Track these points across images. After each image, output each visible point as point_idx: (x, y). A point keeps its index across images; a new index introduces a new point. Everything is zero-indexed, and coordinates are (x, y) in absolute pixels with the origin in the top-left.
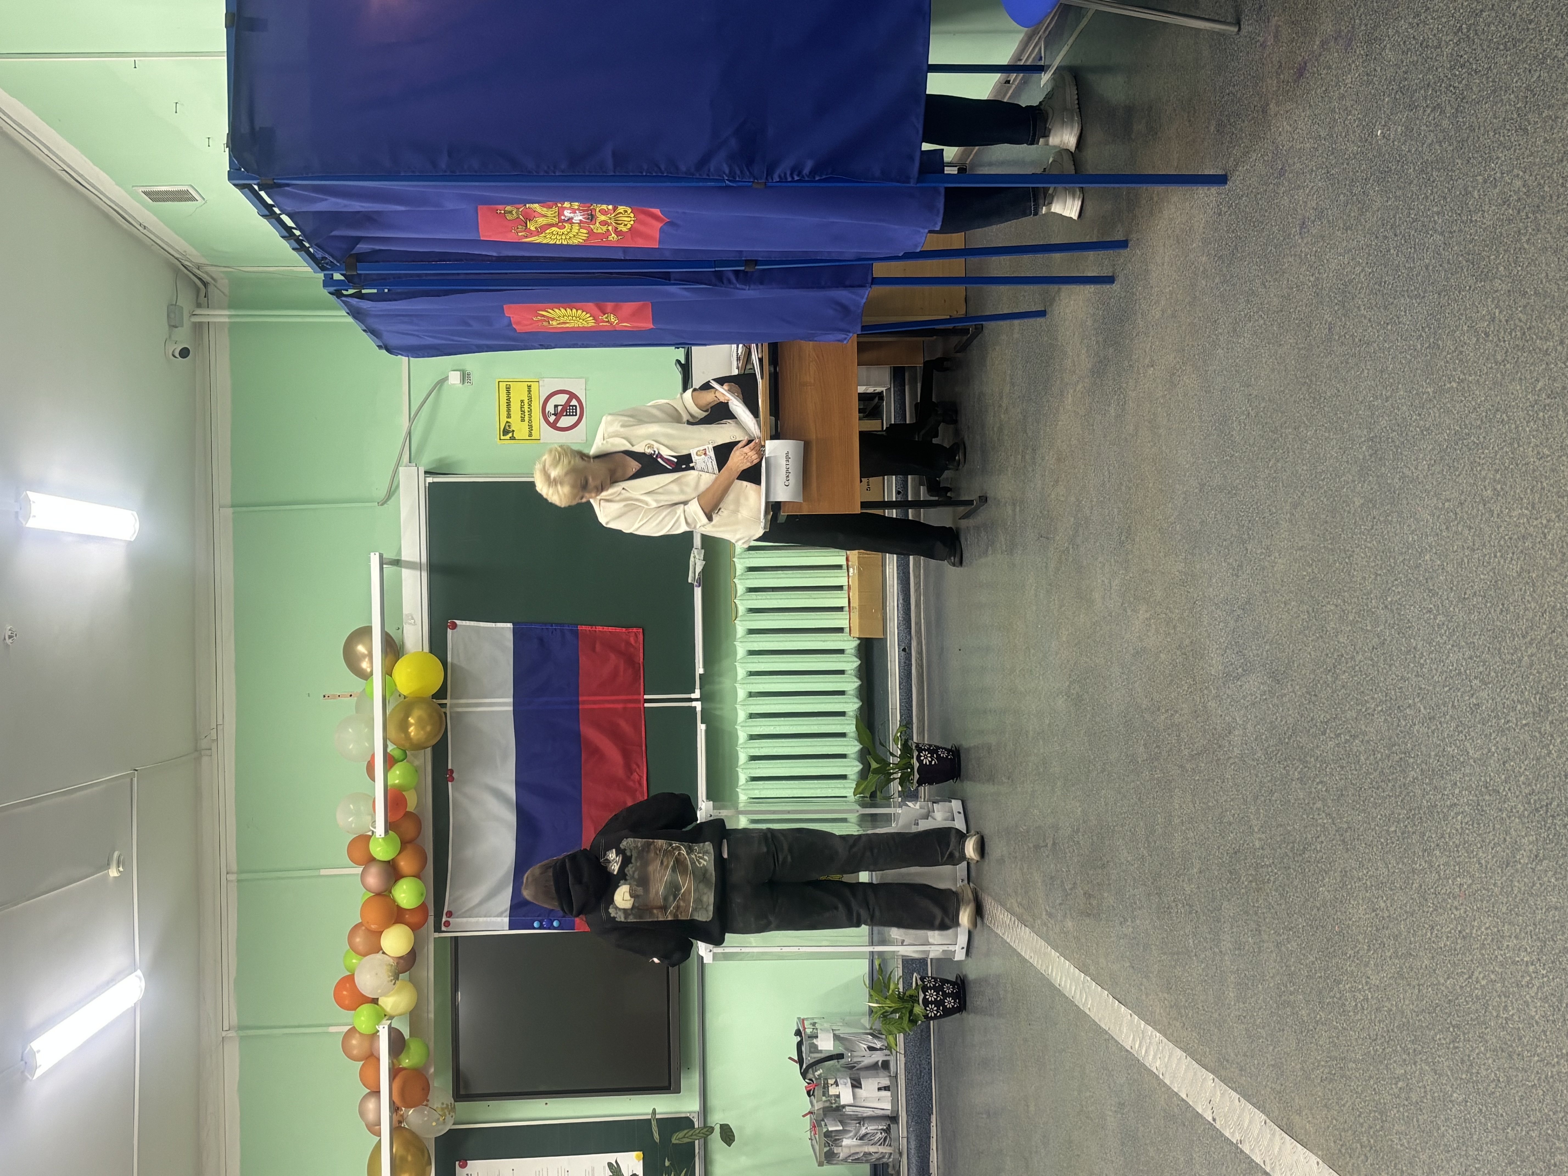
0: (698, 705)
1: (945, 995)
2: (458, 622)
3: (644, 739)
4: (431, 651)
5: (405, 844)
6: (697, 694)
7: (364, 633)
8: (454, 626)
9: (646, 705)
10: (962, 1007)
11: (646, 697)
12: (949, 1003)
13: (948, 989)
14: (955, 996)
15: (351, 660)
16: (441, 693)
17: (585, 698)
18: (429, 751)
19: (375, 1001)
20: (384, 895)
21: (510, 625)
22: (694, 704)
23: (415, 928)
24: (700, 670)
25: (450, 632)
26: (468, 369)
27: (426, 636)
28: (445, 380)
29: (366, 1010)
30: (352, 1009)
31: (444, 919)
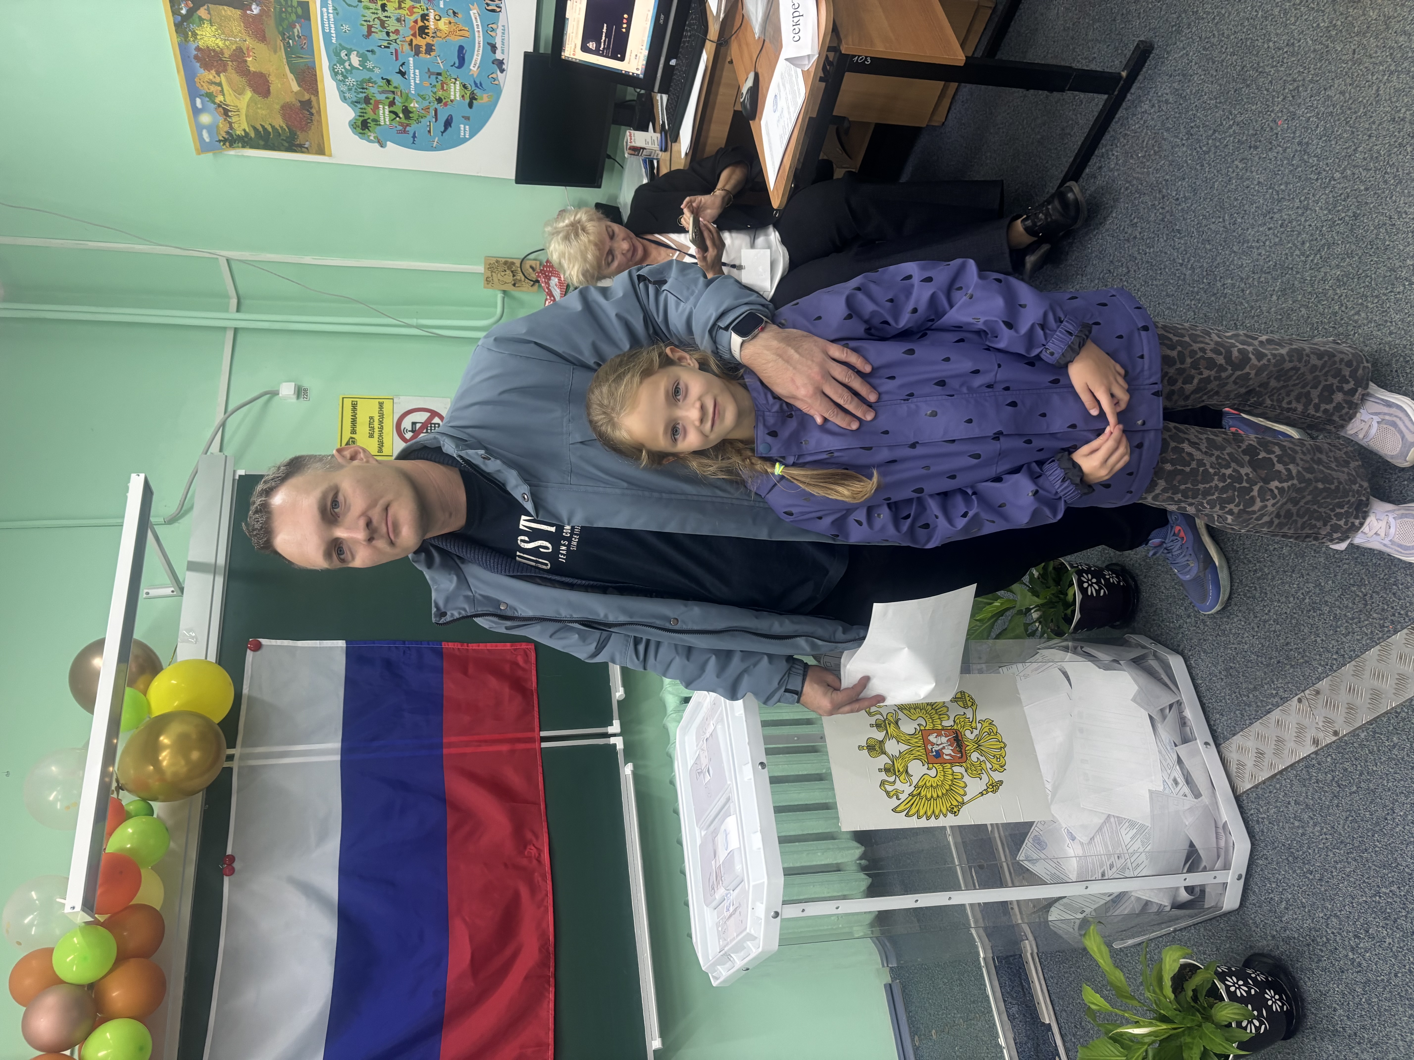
0: (618, 742)
2: (264, 641)
3: (541, 793)
5: (126, 955)
6: (615, 727)
7: (102, 644)
8: (258, 647)
9: (544, 745)
11: (543, 734)
15: (81, 684)
17: (454, 739)
20: (62, 1052)
21: (341, 644)
22: (613, 740)
24: (619, 693)
25: (250, 654)
26: (306, 384)
27: (212, 657)
28: (275, 393)
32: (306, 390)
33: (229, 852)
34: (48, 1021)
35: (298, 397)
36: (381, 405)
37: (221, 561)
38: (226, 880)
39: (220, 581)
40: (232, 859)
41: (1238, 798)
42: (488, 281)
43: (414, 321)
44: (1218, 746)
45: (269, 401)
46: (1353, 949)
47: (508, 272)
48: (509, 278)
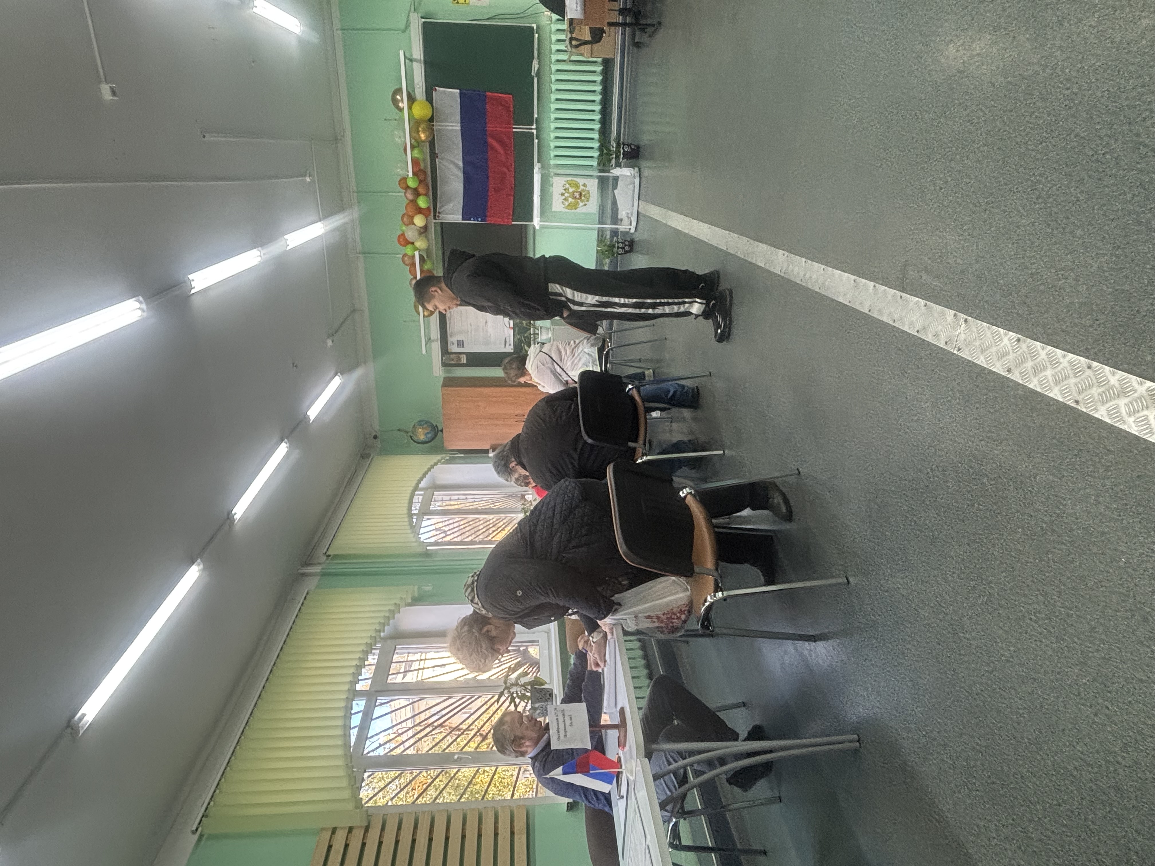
0: (535, 131)
1: (626, 245)
2: (437, 88)
3: (513, 145)
4: (427, 100)
5: (420, 182)
6: (534, 127)
7: (399, 91)
8: (436, 90)
9: (514, 130)
10: (631, 251)
11: (514, 126)
12: (627, 248)
13: (627, 243)
14: (629, 246)
15: (395, 102)
16: (431, 120)
17: (489, 125)
18: (428, 144)
19: (413, 243)
20: (414, 202)
21: (458, 91)
22: (533, 131)
23: (427, 216)
24: (536, 116)
25: (434, 92)
27: (425, 94)
29: (410, 247)
30: (405, 246)
31: (437, 214)
33: (436, 154)
34: (410, 196)
37: (422, 58)
38: (437, 160)
39: (422, 66)
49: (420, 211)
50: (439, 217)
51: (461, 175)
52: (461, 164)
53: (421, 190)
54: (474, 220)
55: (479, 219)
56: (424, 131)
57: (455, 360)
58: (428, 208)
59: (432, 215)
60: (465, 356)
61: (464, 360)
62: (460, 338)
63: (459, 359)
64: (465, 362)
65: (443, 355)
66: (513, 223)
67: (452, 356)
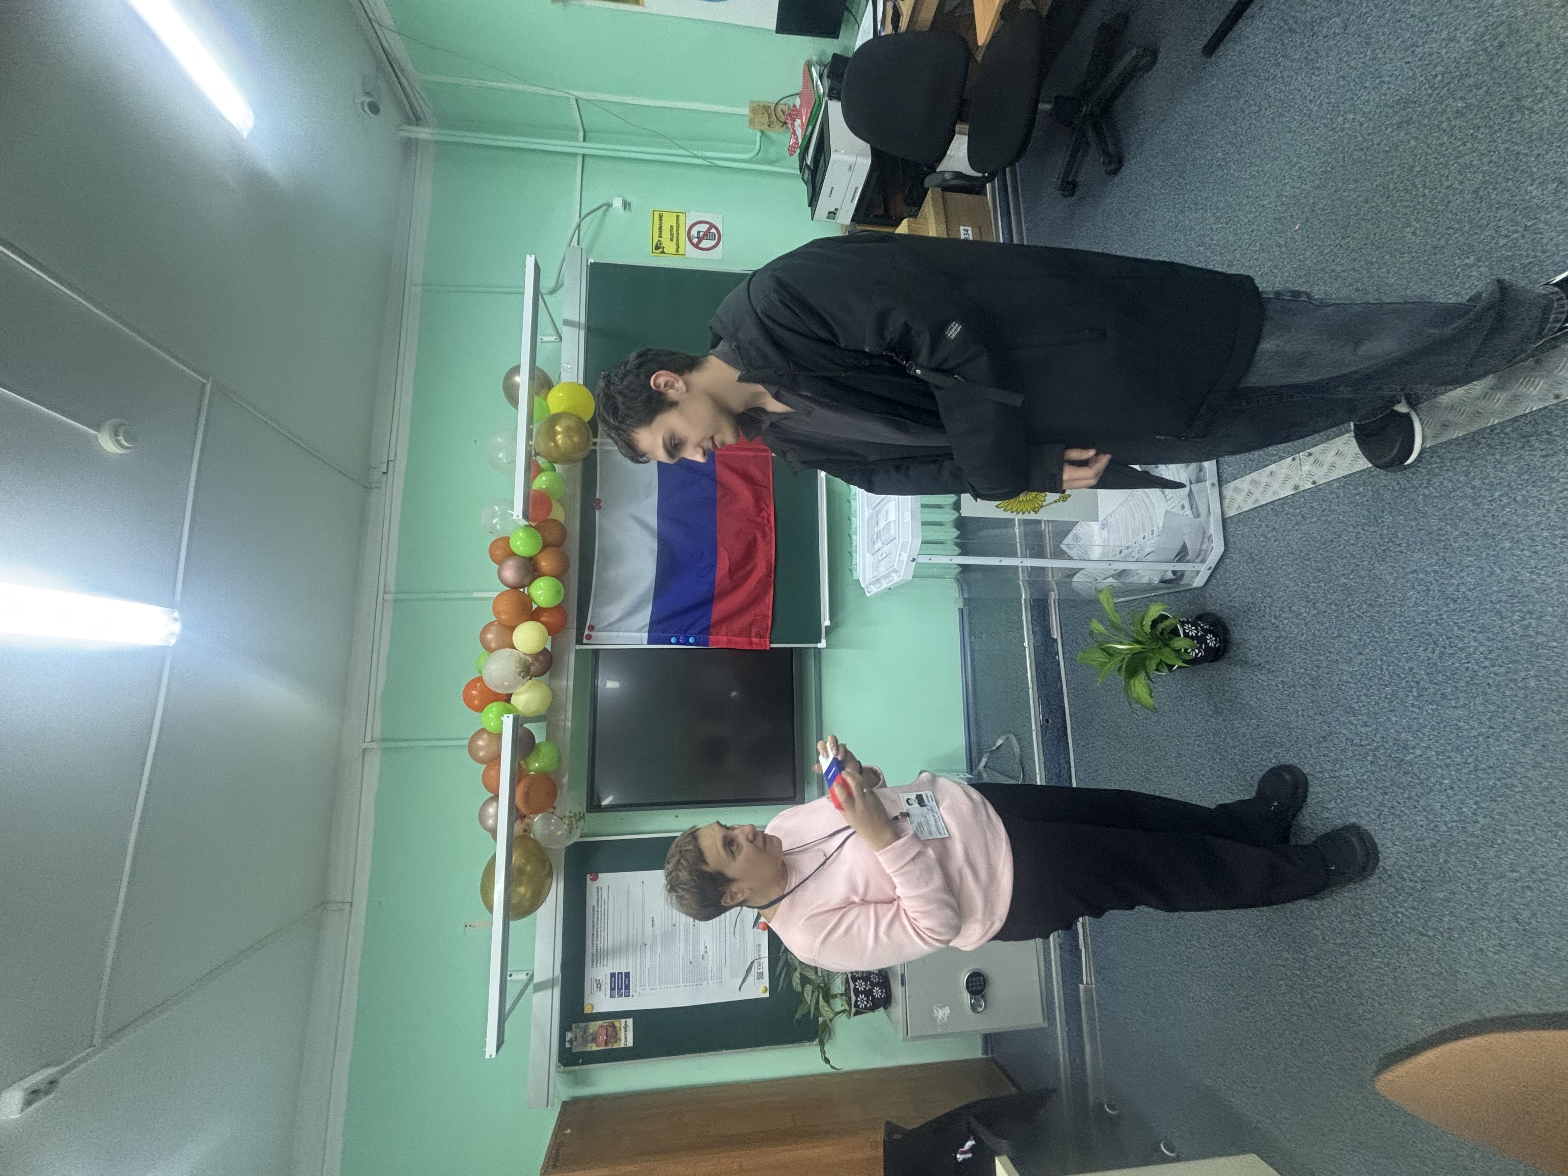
1: (1204, 631)
3: (771, 482)
5: (547, 544)
15: (509, 393)
18: (576, 468)
19: (506, 699)
20: (520, 590)
23: (553, 631)
26: (629, 200)
27: (581, 381)
28: (609, 205)
29: (494, 708)
30: (480, 709)
31: (586, 632)
32: (629, 204)
33: (598, 496)
34: (510, 573)
35: (625, 209)
36: (678, 217)
37: (583, 320)
38: (597, 511)
39: (582, 333)
40: (599, 500)
41: (1224, 521)
42: (751, 122)
43: (700, 153)
44: (1220, 486)
45: (605, 211)
46: (1276, 617)
47: (766, 115)
48: (766, 120)
49: (532, 614)
50: (589, 637)
51: (652, 544)
52: (653, 521)
53: (544, 564)
54: (678, 643)
55: (691, 640)
56: (568, 431)
57: (602, 1038)
58: (559, 609)
59: (574, 632)
60: (630, 1021)
61: (626, 1038)
62: (619, 966)
63: (613, 1034)
64: (630, 1043)
65: (565, 1026)
66: (773, 646)
67: (594, 1026)
